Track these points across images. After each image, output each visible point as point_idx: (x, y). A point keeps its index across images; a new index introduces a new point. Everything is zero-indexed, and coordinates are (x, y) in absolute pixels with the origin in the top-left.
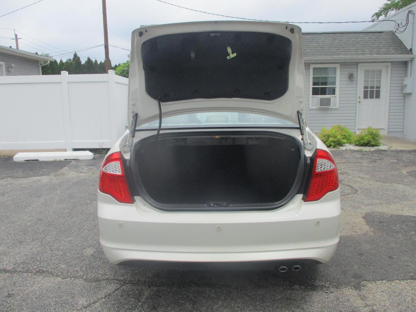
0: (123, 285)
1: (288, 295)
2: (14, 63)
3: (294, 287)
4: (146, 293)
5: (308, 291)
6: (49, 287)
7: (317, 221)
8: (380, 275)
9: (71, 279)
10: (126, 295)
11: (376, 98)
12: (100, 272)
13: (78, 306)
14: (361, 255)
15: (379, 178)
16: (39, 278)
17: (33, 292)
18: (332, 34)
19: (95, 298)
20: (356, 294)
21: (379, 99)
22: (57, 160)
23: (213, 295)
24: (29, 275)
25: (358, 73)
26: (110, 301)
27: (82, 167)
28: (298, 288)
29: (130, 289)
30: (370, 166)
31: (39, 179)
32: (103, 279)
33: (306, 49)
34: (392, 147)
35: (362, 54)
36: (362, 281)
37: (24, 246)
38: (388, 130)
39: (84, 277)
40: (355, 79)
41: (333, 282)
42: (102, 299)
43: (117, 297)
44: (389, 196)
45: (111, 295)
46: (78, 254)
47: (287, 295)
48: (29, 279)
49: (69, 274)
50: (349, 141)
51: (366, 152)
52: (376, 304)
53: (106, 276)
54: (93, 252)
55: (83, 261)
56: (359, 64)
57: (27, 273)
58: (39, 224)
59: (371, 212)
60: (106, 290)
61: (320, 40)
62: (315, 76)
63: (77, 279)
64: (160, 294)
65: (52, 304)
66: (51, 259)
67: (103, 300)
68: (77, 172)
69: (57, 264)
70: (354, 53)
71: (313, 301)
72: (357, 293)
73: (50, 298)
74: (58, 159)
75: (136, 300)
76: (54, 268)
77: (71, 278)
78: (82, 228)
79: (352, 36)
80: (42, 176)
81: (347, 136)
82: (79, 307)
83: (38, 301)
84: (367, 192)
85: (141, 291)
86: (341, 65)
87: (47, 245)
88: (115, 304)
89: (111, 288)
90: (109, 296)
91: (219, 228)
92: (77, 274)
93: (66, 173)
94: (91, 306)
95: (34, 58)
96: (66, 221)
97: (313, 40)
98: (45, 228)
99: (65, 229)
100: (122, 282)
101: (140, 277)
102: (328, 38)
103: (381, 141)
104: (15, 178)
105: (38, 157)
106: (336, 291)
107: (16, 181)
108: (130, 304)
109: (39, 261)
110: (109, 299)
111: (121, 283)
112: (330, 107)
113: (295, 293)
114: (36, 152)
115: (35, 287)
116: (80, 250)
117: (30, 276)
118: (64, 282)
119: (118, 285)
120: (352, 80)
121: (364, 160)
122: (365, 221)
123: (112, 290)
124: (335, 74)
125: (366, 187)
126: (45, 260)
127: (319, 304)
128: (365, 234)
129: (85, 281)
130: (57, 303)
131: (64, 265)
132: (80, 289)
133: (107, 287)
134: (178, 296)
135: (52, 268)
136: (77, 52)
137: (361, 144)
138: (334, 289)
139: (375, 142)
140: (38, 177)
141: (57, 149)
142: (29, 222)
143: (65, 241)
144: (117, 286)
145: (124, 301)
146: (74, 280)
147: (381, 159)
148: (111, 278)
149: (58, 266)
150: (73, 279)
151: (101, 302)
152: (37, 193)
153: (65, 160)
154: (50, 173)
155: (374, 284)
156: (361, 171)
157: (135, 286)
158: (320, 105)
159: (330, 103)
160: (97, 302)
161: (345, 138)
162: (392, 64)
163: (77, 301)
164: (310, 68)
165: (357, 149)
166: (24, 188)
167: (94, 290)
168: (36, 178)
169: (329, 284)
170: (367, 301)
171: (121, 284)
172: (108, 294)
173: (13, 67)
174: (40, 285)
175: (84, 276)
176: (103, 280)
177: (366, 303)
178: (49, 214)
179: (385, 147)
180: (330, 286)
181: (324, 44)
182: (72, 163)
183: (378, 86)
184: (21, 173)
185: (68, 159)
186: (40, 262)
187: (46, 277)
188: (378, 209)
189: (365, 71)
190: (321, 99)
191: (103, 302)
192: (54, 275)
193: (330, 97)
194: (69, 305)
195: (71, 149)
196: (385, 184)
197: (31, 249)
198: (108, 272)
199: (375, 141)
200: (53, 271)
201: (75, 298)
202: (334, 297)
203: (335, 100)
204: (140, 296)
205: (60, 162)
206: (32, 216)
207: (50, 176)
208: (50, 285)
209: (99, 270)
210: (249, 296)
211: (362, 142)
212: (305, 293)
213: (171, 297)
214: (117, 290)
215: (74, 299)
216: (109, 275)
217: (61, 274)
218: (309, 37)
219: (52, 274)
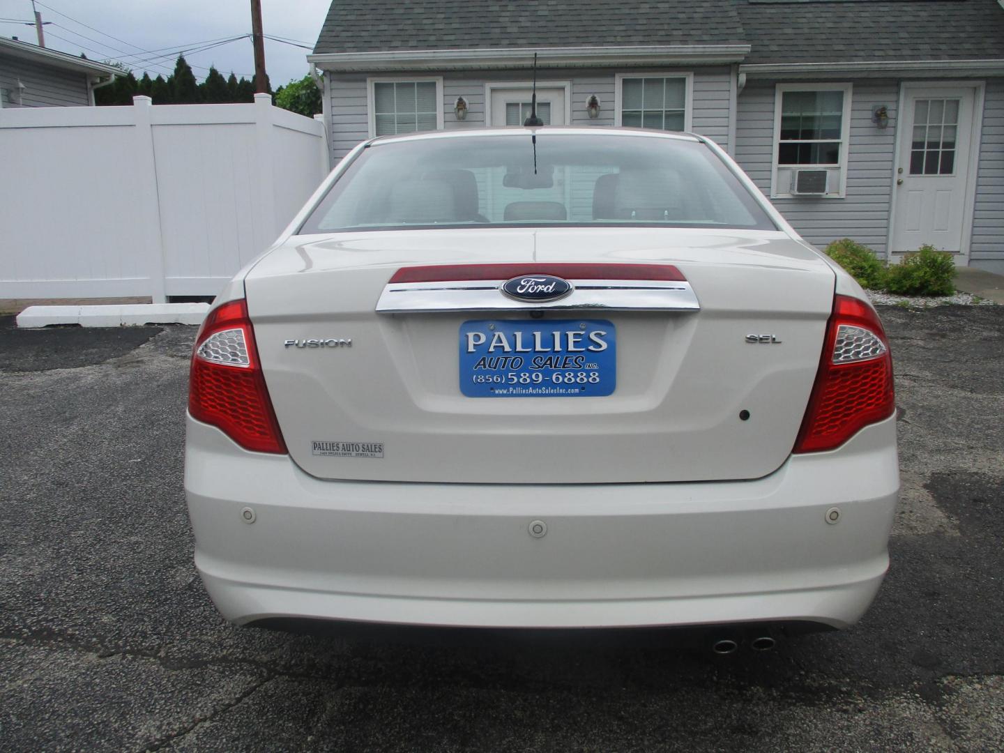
0: (267, 680)
1: (733, 717)
2: (22, 81)
3: (749, 693)
4: (329, 705)
5: (790, 704)
6: (60, 681)
7: (830, 511)
8: (994, 658)
9: (123, 658)
10: (273, 711)
11: (943, 172)
12: (205, 637)
13: (135, 744)
14: (933, 595)
15: (959, 378)
16: (37, 654)
17: (13, 696)
18: (833, 5)
19: (184, 719)
20: (929, 716)
21: (950, 175)
22: (127, 325)
23: (519, 714)
24: (10, 644)
25: (898, 107)
26: (226, 728)
27: (189, 343)
28: (763, 695)
29: (286, 693)
30: (931, 346)
31: (74, 373)
32: (213, 658)
33: (766, 42)
34: (982, 299)
35: (913, 57)
36: (945, 676)
37: (11, 557)
38: (970, 255)
39: (162, 654)
40: (891, 122)
41: (861, 678)
42: (205, 720)
43: (247, 718)
44: (989, 428)
45: (230, 709)
46: (153, 581)
47: (731, 717)
48: (9, 656)
49: (120, 643)
50: (872, 282)
51: (918, 310)
52: (991, 748)
53: (221, 650)
54: (191, 579)
55: (162, 603)
56: (903, 84)
57: (6, 637)
58: (58, 496)
59: (947, 472)
60: (219, 693)
61: (804, 20)
62: (788, 114)
63: (141, 659)
64: (370, 707)
65: (62, 734)
66: (76, 597)
67: (207, 724)
68: (172, 356)
69: (90, 613)
70: (891, 53)
71: (808, 736)
72: (933, 714)
73: (59, 715)
74: (130, 324)
75: (301, 727)
76: (82, 625)
77: (125, 653)
78: (170, 509)
79: (886, 9)
80: (84, 366)
81: (867, 270)
82: (138, 746)
83: (24, 726)
84: (930, 416)
85: (315, 697)
86: (854, 86)
87: (72, 557)
88: (238, 739)
89: (230, 687)
90: (224, 711)
91: (538, 529)
92: (142, 642)
93: (146, 359)
94: (171, 742)
95: (77, 69)
96: (129, 489)
97: (785, 21)
98: (71, 508)
99: (124, 511)
100: (264, 670)
101: (315, 655)
102: (823, 15)
103: (954, 282)
104: (14, 371)
105: (79, 318)
106: (872, 705)
107: (17, 378)
108: (281, 740)
109: (42, 604)
110: (224, 720)
111: (262, 672)
112: (824, 194)
113: (754, 713)
114: (75, 304)
115: (20, 682)
116: (159, 571)
117: (14, 647)
118: (105, 665)
119: (254, 678)
120: (883, 124)
121: (914, 331)
122: (933, 496)
123: (235, 694)
124: (840, 108)
125: (925, 403)
126: (60, 601)
127: (824, 746)
128: (938, 534)
129: (161, 664)
130: (75, 732)
131: (110, 616)
132: (147, 689)
133: (222, 684)
134: (421, 716)
135: (76, 625)
136: (184, 54)
137: (905, 289)
138: (865, 700)
139: (941, 284)
140: (73, 370)
141: (131, 298)
142: (32, 490)
143: (121, 546)
144: (249, 683)
145: (266, 730)
146: (134, 659)
147: (959, 329)
148: (235, 656)
149: (94, 618)
150: (130, 657)
151: (202, 730)
152: (65, 413)
153: (147, 326)
154: (106, 359)
155: (978, 686)
156: (909, 359)
157: (300, 683)
158: (799, 190)
159: (825, 185)
160: (189, 731)
161: (862, 273)
162: (988, 85)
163: (134, 728)
164: (776, 94)
165: (894, 303)
166: (33, 397)
167: (184, 693)
168: (68, 370)
169: (848, 684)
170: (962, 739)
171: (261, 675)
172: (223, 705)
173: (20, 90)
174: (37, 674)
175: (162, 649)
176: (214, 661)
177: (961, 746)
178: (88, 467)
179: (965, 297)
180: (852, 690)
181: (813, 31)
182: (164, 332)
183: (950, 140)
184: (31, 359)
185: (154, 324)
186: (44, 604)
187: (56, 651)
188: (964, 463)
189: (917, 102)
190: (801, 174)
191: (206, 732)
192: (80, 646)
193: (825, 168)
194: (109, 740)
195: (164, 299)
196: (974, 395)
197: (26, 568)
198: (227, 638)
199: (939, 284)
200: (77, 632)
201: (128, 716)
202: (867, 725)
203: (838, 177)
204: (312, 713)
205: (135, 329)
206: (42, 474)
207: (104, 367)
208: (63, 676)
209: (204, 632)
210: (621, 718)
211: (907, 283)
212: (783, 712)
213: (399, 718)
214: (249, 694)
215: (126, 719)
216: (231, 646)
217: (99, 643)
218: (773, 11)
219: (74, 640)
